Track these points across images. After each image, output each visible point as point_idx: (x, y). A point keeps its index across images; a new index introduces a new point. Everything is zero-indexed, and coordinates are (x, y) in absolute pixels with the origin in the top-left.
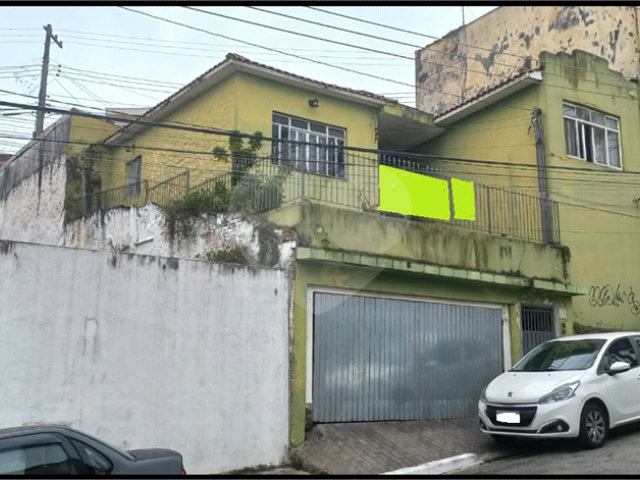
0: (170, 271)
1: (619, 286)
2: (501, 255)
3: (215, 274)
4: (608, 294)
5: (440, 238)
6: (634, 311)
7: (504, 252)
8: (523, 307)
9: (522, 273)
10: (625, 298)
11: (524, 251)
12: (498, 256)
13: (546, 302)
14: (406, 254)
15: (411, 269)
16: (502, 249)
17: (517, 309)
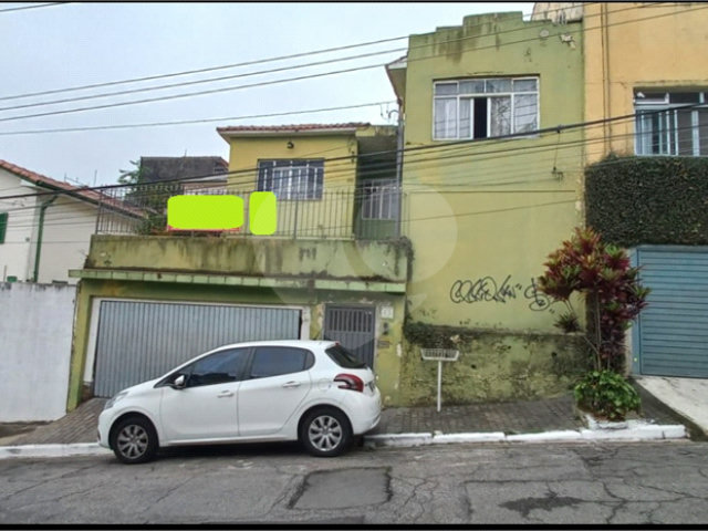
0: (6, 291)
1: (509, 277)
2: (301, 258)
3: (33, 291)
4: (485, 288)
5: (224, 249)
6: (535, 306)
7: (305, 255)
8: (328, 307)
9: (329, 273)
10: (520, 293)
11: (335, 251)
12: (296, 259)
13: (363, 302)
14: (185, 265)
15: (162, 280)
16: (302, 252)
17: (320, 309)
